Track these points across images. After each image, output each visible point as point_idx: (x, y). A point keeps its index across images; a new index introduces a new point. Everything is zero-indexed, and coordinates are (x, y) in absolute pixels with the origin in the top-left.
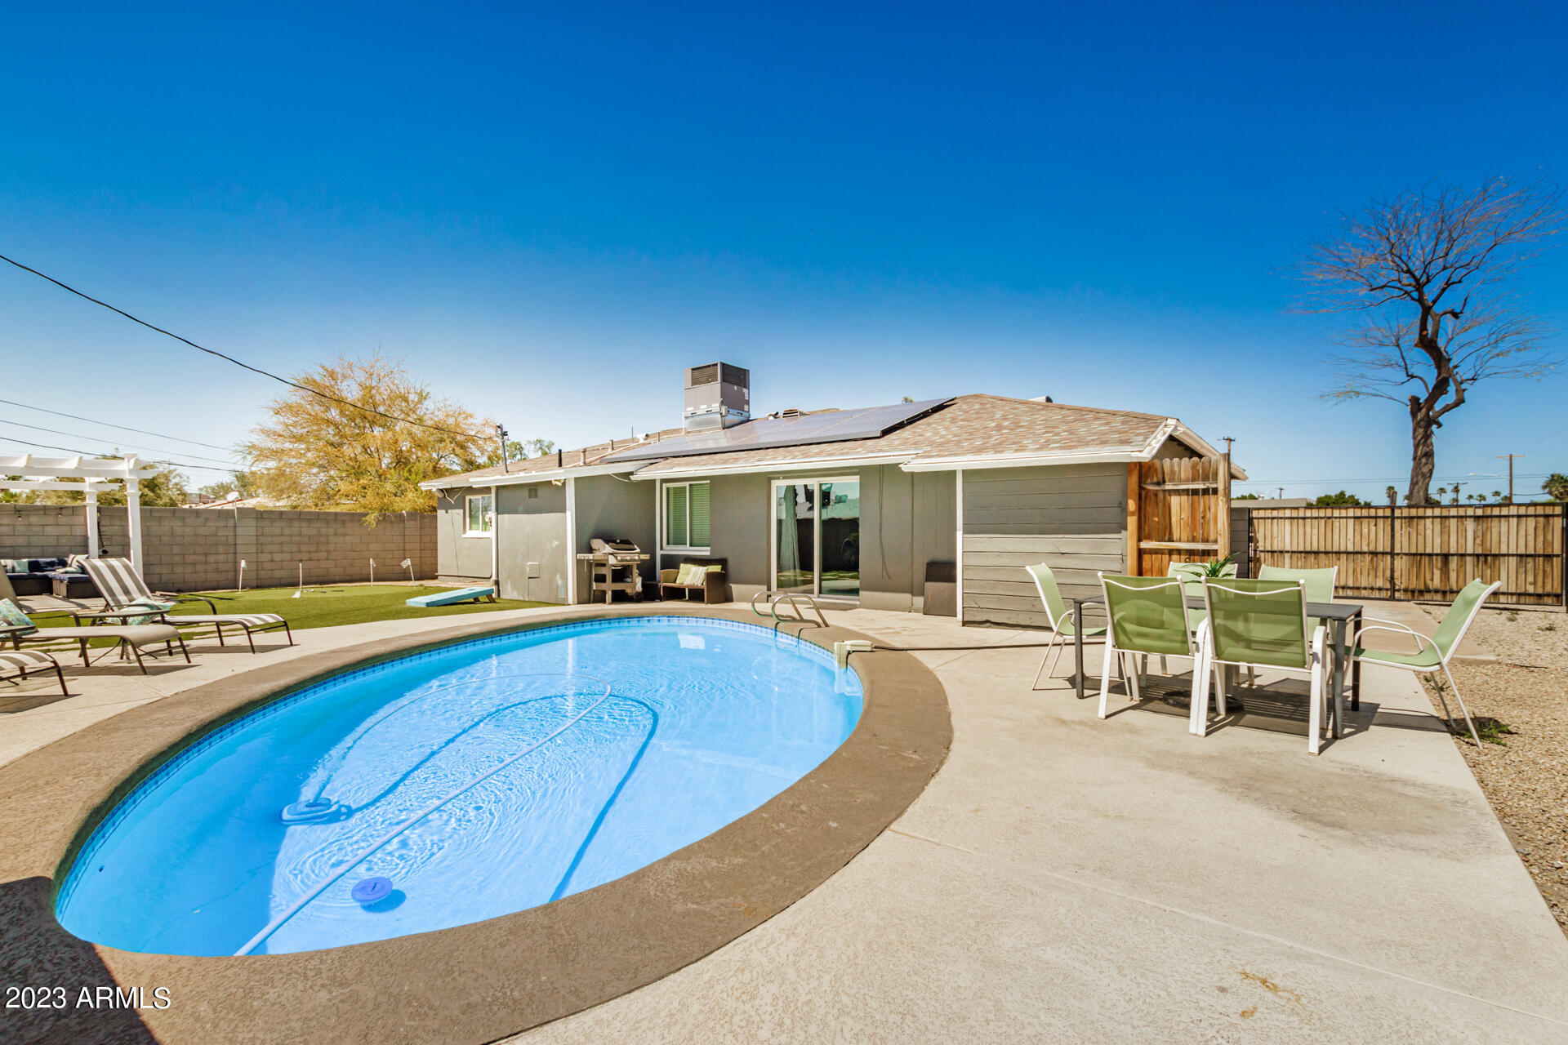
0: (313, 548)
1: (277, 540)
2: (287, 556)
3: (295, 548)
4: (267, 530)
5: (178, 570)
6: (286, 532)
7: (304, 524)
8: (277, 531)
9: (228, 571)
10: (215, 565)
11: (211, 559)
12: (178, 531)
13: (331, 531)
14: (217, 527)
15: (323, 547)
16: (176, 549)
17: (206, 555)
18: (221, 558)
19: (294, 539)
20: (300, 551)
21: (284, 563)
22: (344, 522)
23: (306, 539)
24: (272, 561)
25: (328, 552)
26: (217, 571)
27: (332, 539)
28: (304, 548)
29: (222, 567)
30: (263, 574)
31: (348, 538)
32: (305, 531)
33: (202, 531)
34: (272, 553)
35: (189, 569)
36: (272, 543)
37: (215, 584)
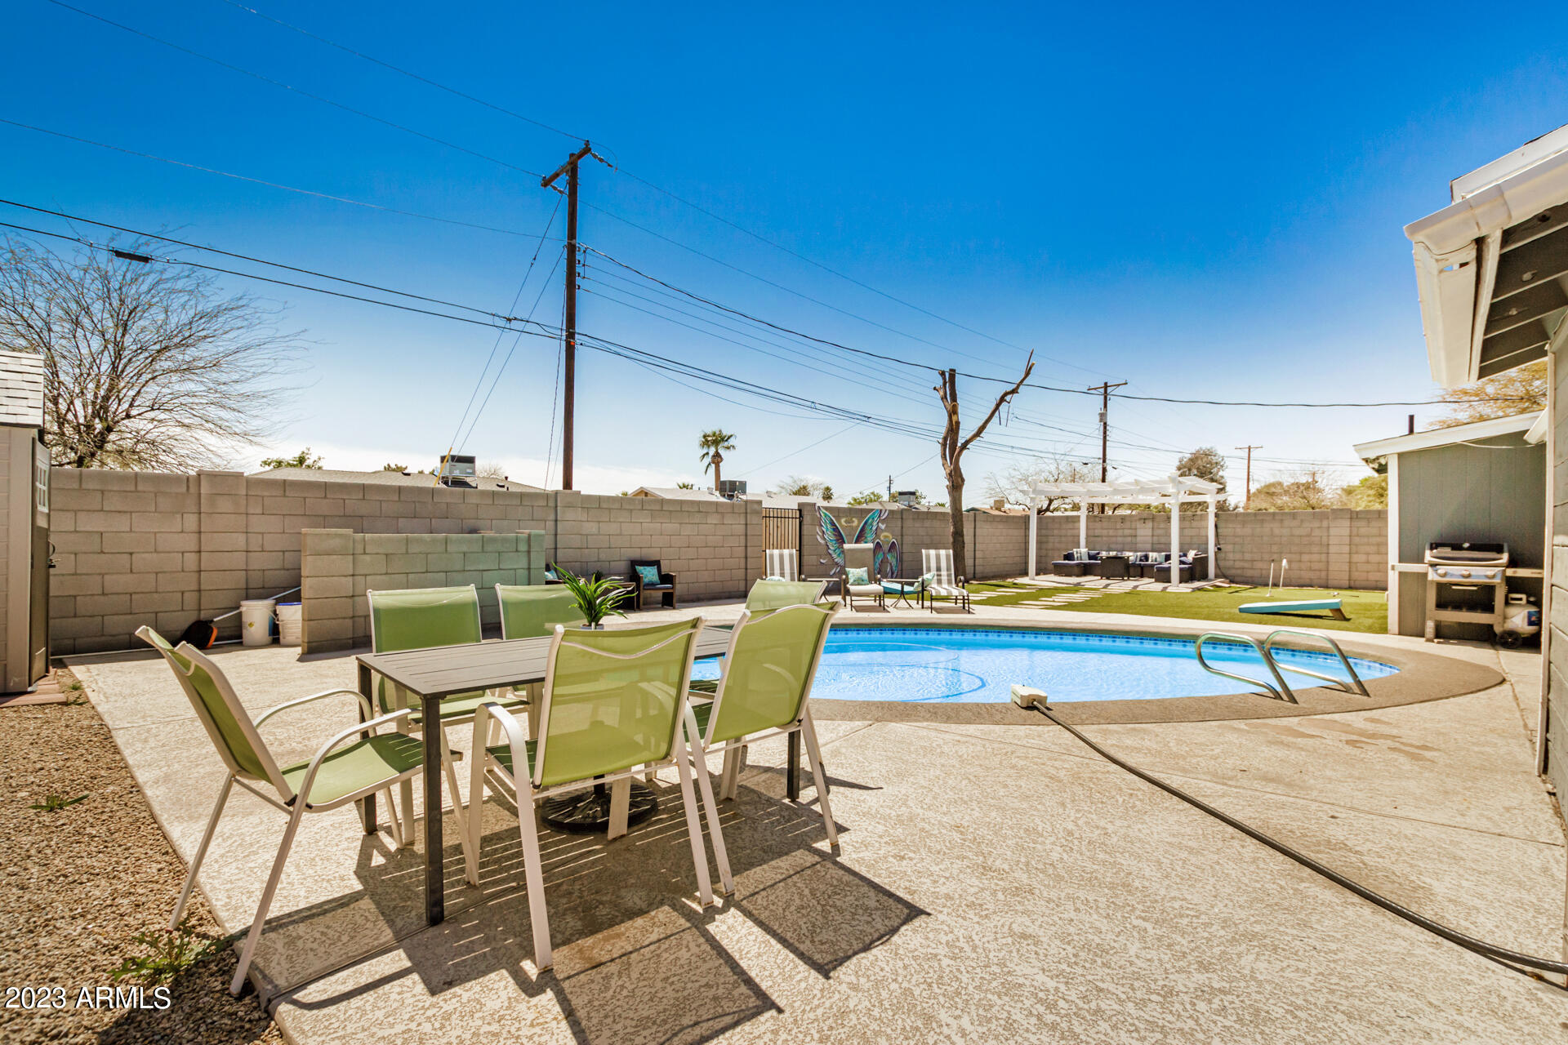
4: (1363, 531)
9: (1320, 570)
10: (1309, 564)
11: (1305, 557)
12: (1277, 531)
14: (1312, 528)
16: (1275, 548)
17: (1301, 553)
18: (1315, 557)
24: (1368, 562)
26: (1311, 569)
29: (1316, 566)
30: (1356, 575)
33: (1297, 532)
34: (1368, 554)
36: (1368, 544)
37: (1308, 582)
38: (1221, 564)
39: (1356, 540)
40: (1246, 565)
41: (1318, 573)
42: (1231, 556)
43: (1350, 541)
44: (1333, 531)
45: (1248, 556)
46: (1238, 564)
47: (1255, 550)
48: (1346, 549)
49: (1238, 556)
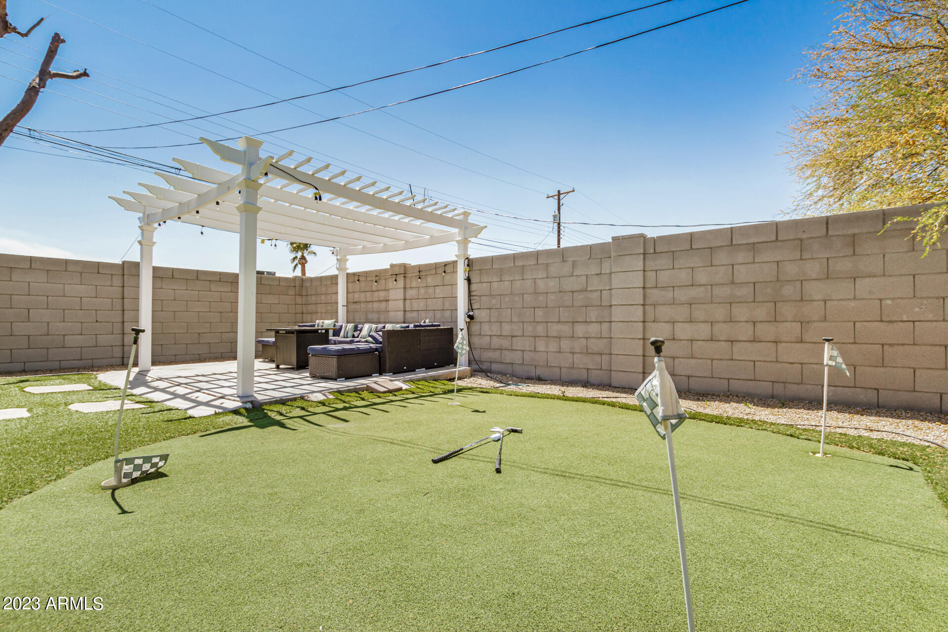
0: (762, 312)
1: (682, 295)
2: (704, 330)
3: (720, 313)
4: (665, 277)
5: (541, 346)
6: (702, 277)
7: (741, 257)
8: (683, 276)
9: (601, 354)
10: (584, 341)
11: (580, 330)
13: (813, 269)
14: (588, 277)
15: (787, 311)
17: (573, 323)
18: (594, 329)
19: (719, 292)
20: (731, 320)
21: (696, 345)
22: (853, 241)
23: (745, 292)
25: (804, 323)
26: (587, 352)
27: (815, 290)
28: (741, 313)
29: (594, 345)
31: (863, 285)
32: (743, 273)
33: (568, 284)
35: (553, 346)
36: (673, 303)
38: (476, 340)
39: (654, 295)
40: (506, 343)
41: (598, 358)
42: (486, 329)
43: (645, 296)
44: (617, 281)
45: (507, 329)
46: (496, 342)
47: (515, 319)
48: (638, 313)
49: (495, 329)
